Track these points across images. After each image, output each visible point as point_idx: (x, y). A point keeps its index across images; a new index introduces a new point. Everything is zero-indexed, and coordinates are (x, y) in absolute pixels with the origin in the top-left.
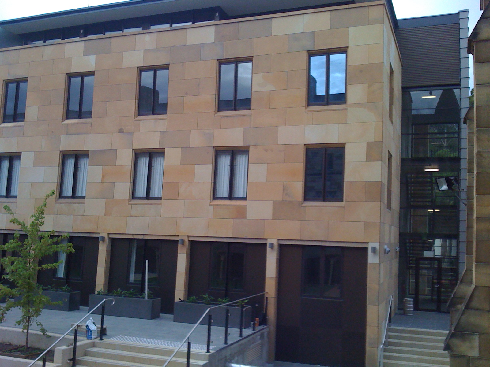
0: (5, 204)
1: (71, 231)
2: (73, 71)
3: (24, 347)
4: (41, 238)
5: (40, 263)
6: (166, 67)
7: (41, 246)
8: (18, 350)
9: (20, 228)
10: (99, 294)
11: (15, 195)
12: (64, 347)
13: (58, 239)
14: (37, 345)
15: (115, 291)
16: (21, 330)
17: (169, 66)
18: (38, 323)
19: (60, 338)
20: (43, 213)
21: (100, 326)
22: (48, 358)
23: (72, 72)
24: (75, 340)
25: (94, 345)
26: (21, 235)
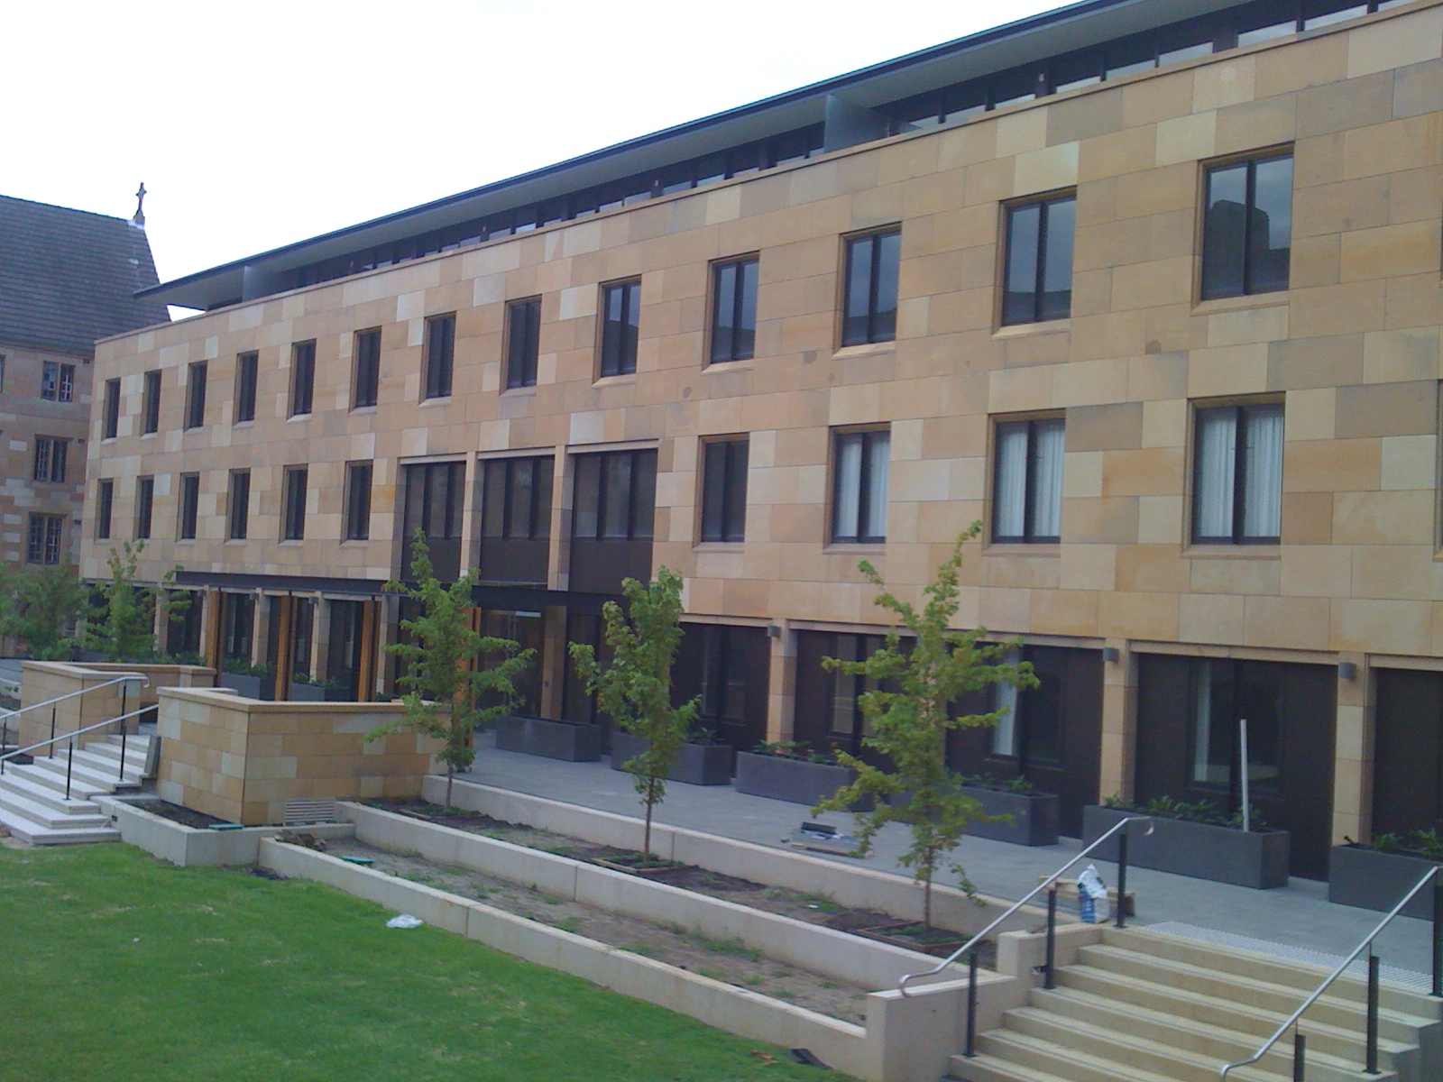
0: (861, 559)
1: (1028, 631)
2: (1019, 191)
3: (919, 926)
4: (951, 646)
5: (953, 710)
6: (1283, 151)
7: (953, 665)
8: (907, 929)
9: (901, 621)
10: (1109, 805)
11: (880, 535)
12: (1023, 934)
13: (997, 649)
14: (952, 925)
15: (1154, 801)
16: (911, 881)
17: (1293, 148)
18: (955, 867)
19: (1008, 909)
20: (954, 583)
21: (1115, 890)
22: (981, 958)
23: (1016, 195)
24: (1051, 921)
25: (1101, 939)
26: (903, 638)
